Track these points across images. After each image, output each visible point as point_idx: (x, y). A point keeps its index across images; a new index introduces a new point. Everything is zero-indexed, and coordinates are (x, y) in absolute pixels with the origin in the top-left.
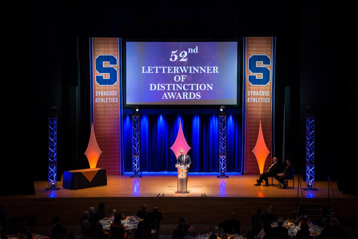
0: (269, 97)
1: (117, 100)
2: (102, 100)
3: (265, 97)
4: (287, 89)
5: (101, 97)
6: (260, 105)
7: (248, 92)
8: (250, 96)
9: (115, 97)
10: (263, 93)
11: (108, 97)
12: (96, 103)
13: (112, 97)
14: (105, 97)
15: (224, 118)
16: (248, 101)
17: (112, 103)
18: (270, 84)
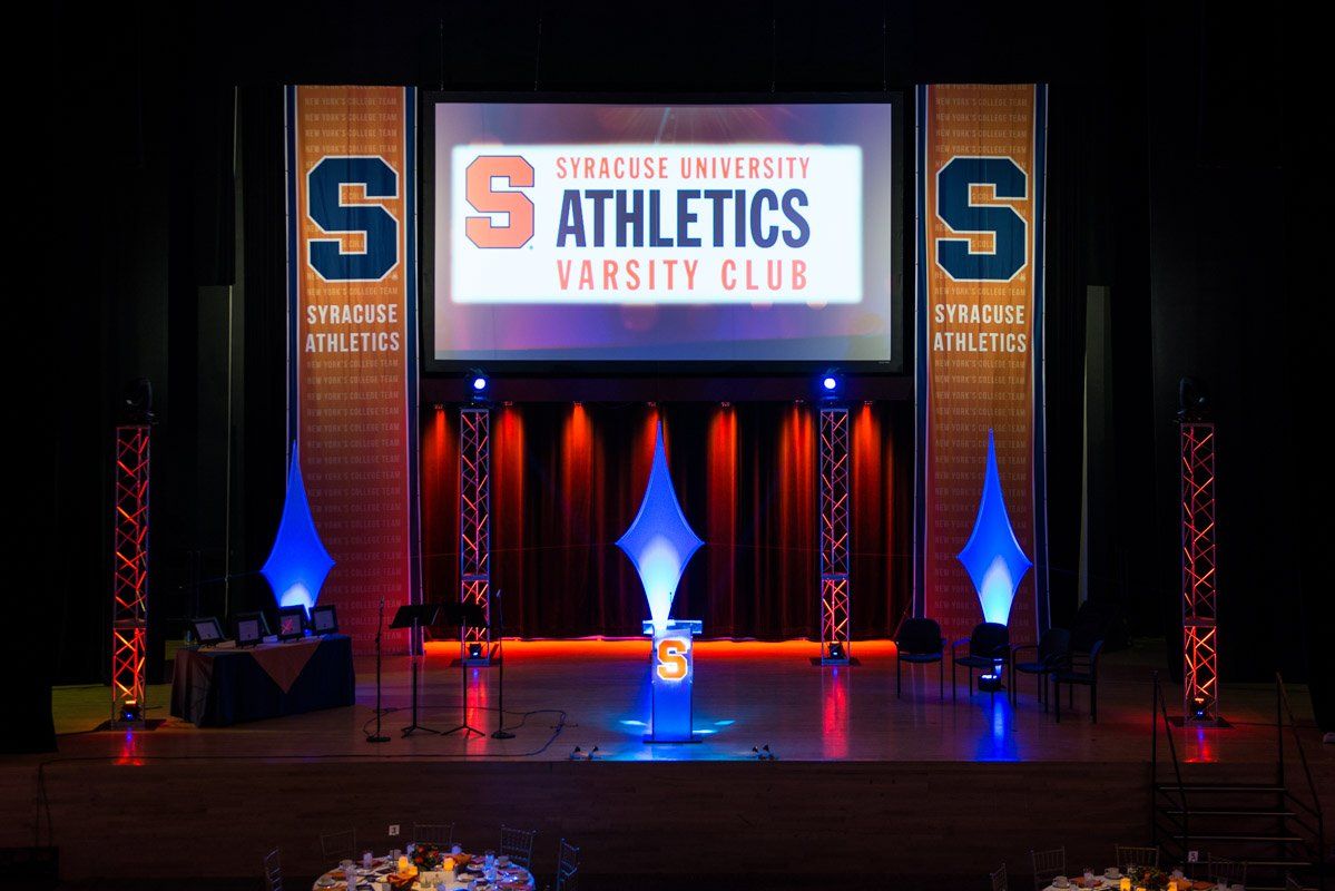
0: (1021, 329)
1: (397, 342)
2: (334, 343)
3: (1006, 328)
4: (1096, 300)
5: (330, 328)
6: (986, 364)
7: (938, 308)
8: (944, 327)
9: (388, 328)
10: (997, 314)
11: (360, 328)
12: (308, 356)
13: (374, 328)
14: (348, 328)
15: (838, 417)
16: (938, 345)
17: (376, 355)
18: (1024, 275)
